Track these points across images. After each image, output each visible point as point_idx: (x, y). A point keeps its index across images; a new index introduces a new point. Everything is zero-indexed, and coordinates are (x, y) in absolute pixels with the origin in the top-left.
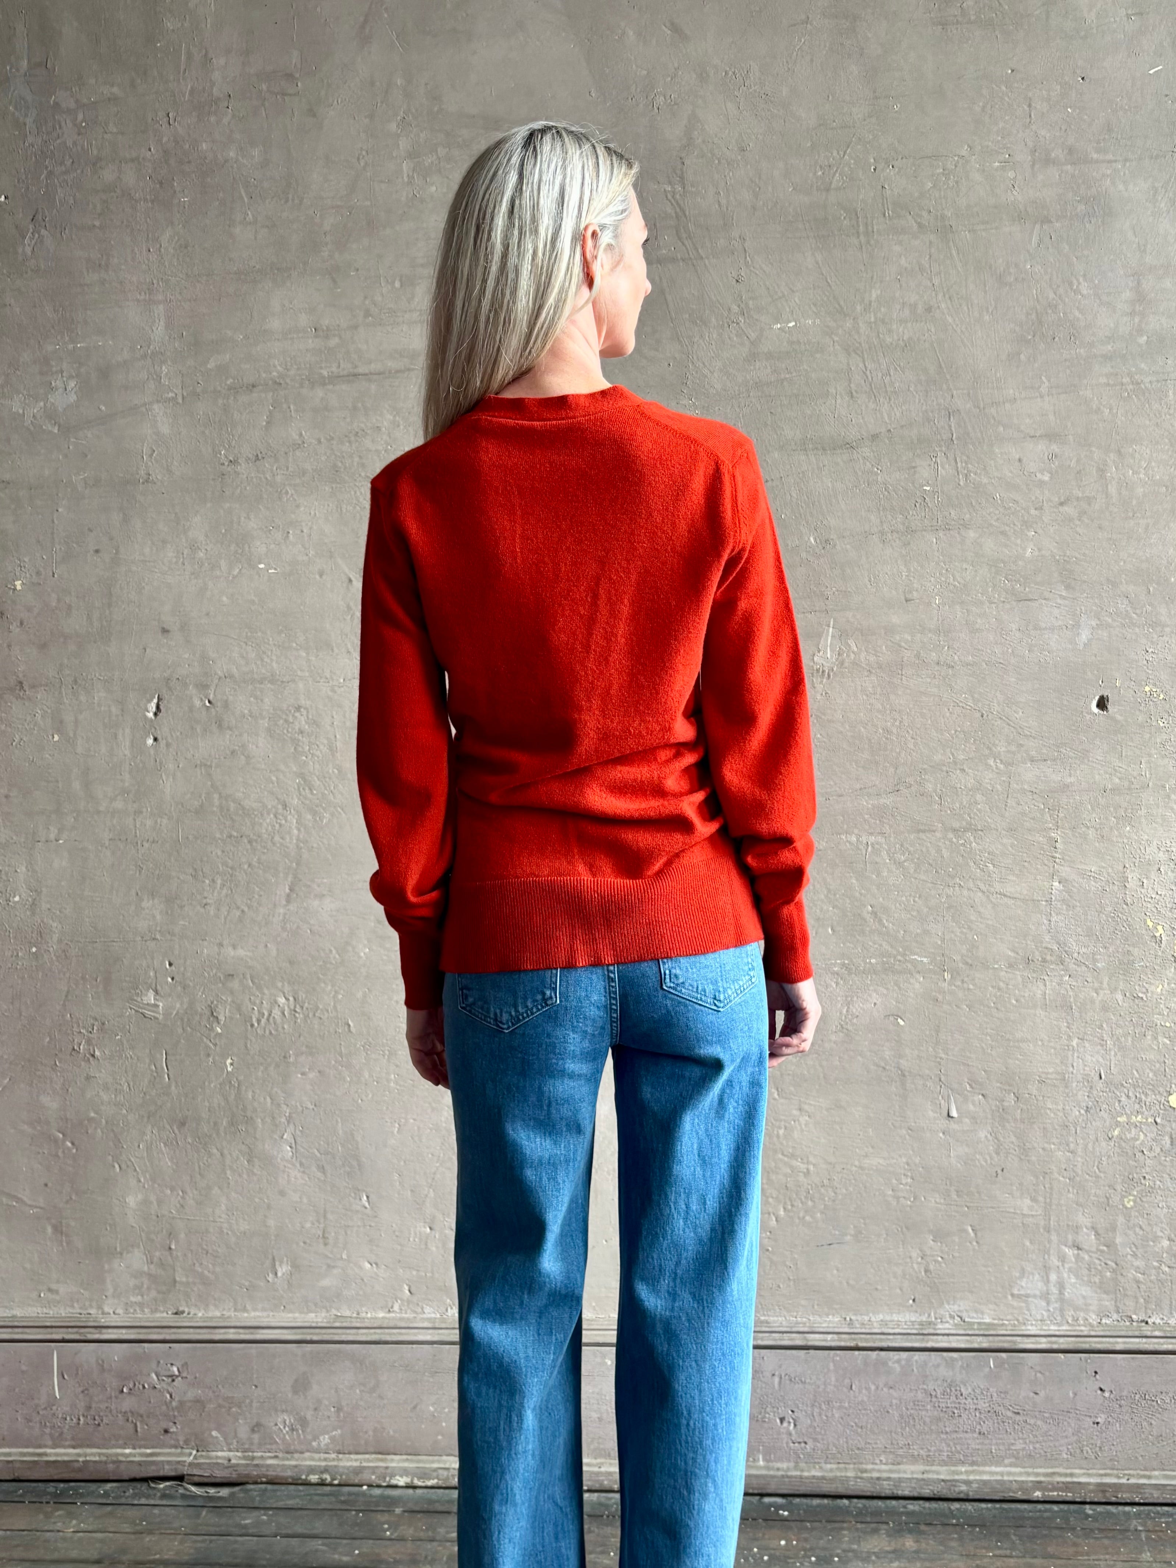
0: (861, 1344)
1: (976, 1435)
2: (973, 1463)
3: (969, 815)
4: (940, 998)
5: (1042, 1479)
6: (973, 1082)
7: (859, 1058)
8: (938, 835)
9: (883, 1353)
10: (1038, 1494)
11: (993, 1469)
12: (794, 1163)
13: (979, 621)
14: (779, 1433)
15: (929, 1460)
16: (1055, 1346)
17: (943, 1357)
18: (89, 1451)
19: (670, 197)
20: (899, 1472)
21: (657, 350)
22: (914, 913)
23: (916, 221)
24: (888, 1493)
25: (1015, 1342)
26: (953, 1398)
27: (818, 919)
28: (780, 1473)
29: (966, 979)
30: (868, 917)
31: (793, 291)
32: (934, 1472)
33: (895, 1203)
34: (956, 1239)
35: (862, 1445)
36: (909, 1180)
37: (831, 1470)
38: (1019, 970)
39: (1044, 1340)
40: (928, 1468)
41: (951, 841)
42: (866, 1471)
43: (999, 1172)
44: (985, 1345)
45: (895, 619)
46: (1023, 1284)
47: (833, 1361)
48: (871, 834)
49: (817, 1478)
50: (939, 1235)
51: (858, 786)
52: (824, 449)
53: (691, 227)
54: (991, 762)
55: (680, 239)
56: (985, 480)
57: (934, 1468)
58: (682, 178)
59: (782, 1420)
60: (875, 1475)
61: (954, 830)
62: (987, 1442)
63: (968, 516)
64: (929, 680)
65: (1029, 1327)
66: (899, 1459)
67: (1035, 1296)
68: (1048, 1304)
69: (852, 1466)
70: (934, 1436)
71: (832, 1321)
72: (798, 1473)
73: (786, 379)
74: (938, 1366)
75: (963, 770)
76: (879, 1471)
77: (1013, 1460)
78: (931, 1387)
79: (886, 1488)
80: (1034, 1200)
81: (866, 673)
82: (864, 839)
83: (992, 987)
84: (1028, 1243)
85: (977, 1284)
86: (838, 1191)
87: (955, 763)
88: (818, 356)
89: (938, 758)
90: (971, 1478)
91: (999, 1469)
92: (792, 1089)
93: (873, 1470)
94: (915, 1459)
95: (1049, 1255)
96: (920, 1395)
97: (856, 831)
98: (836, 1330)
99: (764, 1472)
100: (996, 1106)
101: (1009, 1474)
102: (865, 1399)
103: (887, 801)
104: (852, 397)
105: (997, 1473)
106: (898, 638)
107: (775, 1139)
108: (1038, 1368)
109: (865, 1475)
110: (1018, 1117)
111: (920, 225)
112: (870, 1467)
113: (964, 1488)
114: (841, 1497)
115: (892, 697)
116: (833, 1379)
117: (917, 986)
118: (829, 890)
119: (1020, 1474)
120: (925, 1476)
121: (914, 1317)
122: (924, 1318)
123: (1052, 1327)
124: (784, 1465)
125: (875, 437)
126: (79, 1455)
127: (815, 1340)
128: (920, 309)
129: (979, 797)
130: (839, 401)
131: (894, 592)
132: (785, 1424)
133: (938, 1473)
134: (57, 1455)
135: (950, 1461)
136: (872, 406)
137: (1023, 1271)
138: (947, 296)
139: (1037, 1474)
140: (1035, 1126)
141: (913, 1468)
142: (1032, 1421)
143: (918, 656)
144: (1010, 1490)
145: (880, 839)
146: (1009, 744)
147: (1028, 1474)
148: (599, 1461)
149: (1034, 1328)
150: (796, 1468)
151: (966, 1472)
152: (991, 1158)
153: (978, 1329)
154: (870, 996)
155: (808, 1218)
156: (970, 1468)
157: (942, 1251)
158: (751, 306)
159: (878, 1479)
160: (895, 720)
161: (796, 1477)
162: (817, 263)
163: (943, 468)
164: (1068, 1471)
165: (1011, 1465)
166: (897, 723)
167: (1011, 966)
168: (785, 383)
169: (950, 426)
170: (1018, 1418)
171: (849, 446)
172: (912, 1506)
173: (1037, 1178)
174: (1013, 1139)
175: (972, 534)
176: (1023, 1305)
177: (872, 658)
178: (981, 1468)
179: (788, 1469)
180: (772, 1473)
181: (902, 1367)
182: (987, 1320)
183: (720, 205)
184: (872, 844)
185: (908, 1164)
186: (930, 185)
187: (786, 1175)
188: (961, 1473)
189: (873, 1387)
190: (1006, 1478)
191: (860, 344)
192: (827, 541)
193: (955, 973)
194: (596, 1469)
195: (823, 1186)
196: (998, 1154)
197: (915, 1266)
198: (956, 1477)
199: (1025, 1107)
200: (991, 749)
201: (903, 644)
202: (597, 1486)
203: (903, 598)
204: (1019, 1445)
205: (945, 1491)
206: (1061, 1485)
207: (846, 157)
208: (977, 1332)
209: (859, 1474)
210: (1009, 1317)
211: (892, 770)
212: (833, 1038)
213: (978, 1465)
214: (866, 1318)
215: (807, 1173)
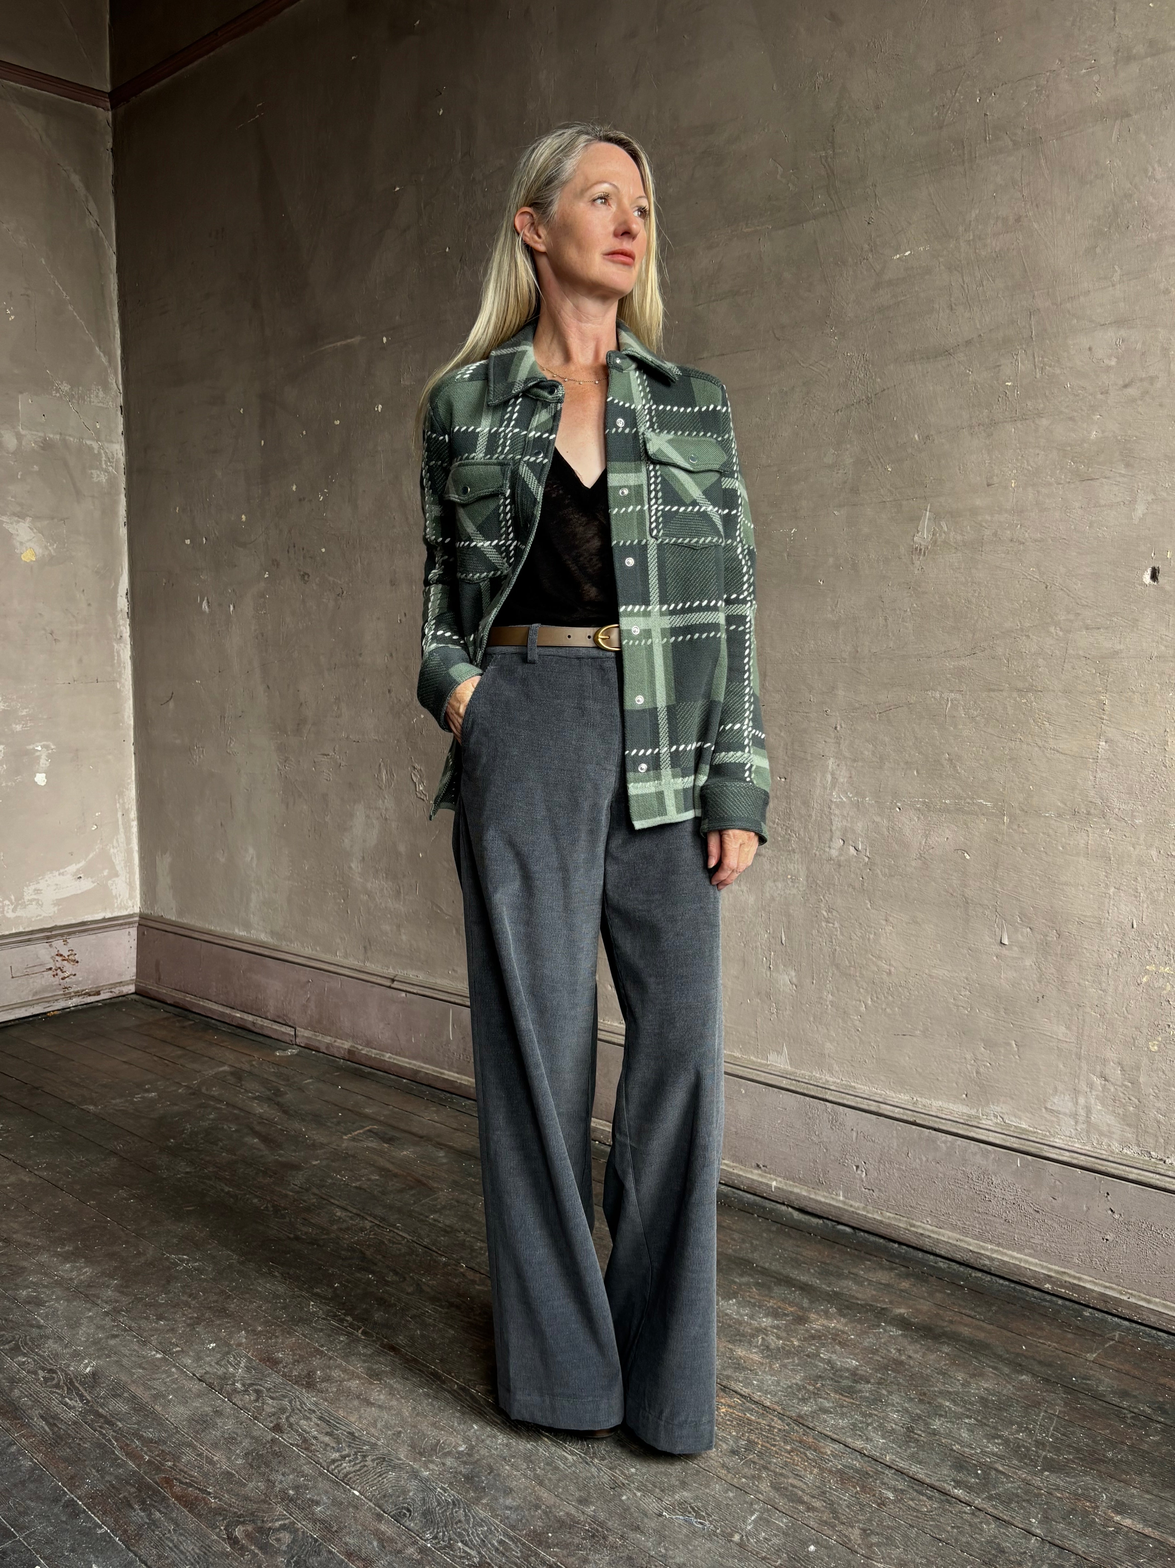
0: (918, 1121)
1: (1002, 1221)
2: (999, 1245)
3: (1031, 677)
4: (1000, 838)
5: (1053, 1274)
6: (1022, 915)
7: (933, 883)
8: (1005, 694)
9: (934, 1132)
10: (1048, 1286)
11: (1015, 1254)
12: (879, 963)
13: (1047, 501)
14: (854, 1178)
15: (964, 1231)
16: (1075, 1161)
17: (980, 1148)
18: (464, 1077)
19: (823, 161)
20: (939, 1234)
21: (810, 291)
22: (982, 762)
23: (1011, 140)
24: (928, 1248)
25: (1042, 1149)
26: (986, 1184)
27: (907, 763)
28: (852, 1209)
29: (1021, 824)
30: (945, 763)
31: (910, 224)
32: (965, 1242)
33: (955, 1011)
34: (1002, 1050)
35: (914, 1205)
36: (968, 993)
37: (889, 1218)
38: (1066, 819)
39: (1067, 1154)
40: (962, 1237)
41: (1015, 699)
42: (914, 1226)
43: (1040, 998)
44: (1015, 1146)
45: (978, 502)
46: (1055, 1101)
47: (896, 1130)
48: (952, 691)
49: (877, 1221)
50: (989, 1044)
51: (943, 650)
52: (928, 358)
53: (837, 184)
54: (1052, 629)
55: (829, 196)
56: (1058, 371)
57: (967, 1239)
58: (833, 143)
59: (857, 1167)
60: (920, 1231)
61: (1019, 690)
62: (1011, 1229)
63: (1042, 405)
64: (1003, 555)
65: (1057, 1140)
66: (941, 1224)
67: (1065, 1114)
68: (1076, 1123)
69: (905, 1219)
70: (968, 1213)
71: (902, 1098)
72: (864, 1213)
73: (901, 301)
74: (975, 1154)
75: (1028, 636)
76: (924, 1229)
77: (1032, 1252)
78: (968, 1170)
79: (927, 1244)
80: (1068, 1028)
81: (954, 551)
82: (945, 695)
83: (1044, 833)
84: (1061, 1066)
85: (1016, 1092)
86: (912, 992)
87: (1022, 630)
88: (927, 277)
89: (1008, 625)
90: (994, 1256)
91: (1019, 1256)
92: (881, 902)
93: (920, 1226)
94: (954, 1228)
95: (1079, 1079)
96: (960, 1175)
97: (939, 688)
98: (903, 1106)
99: (841, 1205)
100: (1040, 939)
101: (1026, 1262)
102: (918, 1167)
103: (965, 662)
104: (952, 309)
105: (1016, 1258)
106: (980, 519)
107: (867, 941)
108: (1057, 1176)
109: (913, 1229)
110: (1059, 952)
111: (1015, 143)
112: (919, 1224)
113: (987, 1262)
114: (894, 1241)
115: (973, 571)
116: (895, 1144)
117: (982, 826)
118: (916, 738)
119: (1036, 1265)
120: (958, 1243)
121: (965, 1110)
122: (973, 1112)
123: (1076, 1145)
124: (857, 1204)
125: (969, 343)
126: (458, 1078)
127: (886, 1109)
128: (1011, 221)
129: (1040, 661)
130: (941, 314)
131: (978, 478)
132: (859, 1172)
133: (969, 1244)
134: (449, 1075)
135: (980, 1237)
136: (967, 315)
137: (1056, 1090)
138: (1034, 204)
139: (1050, 1270)
140: (1072, 962)
141: (950, 1234)
142: (1050, 1222)
143: (995, 534)
144: (1025, 1276)
145: (959, 696)
146: (1069, 613)
147: (1043, 1267)
148: (735, 1164)
149: (1061, 1141)
150: (864, 1209)
151: (992, 1249)
152: (1034, 985)
153: (1014, 1132)
154: (944, 831)
155: (888, 1010)
156: (997, 1248)
157: (990, 1059)
158: (878, 243)
159: (922, 1234)
160: (975, 591)
161: (862, 1215)
162: (930, 195)
163: (1023, 363)
164: (1078, 1275)
165: (1030, 1255)
166: (976, 594)
167: (1059, 815)
168: (901, 305)
169: (1030, 325)
170: (1037, 1216)
171: (947, 353)
172: (942, 1264)
173: (1072, 1008)
174: (1053, 971)
175: (1044, 422)
176: (1055, 1119)
177: (959, 537)
178: (1005, 1251)
179: (858, 1208)
180: (846, 1207)
181: (948, 1148)
182: (1024, 1126)
183: (859, 160)
184: (952, 700)
185: (967, 979)
186: (1025, 103)
187: (873, 972)
188: (987, 1249)
189: (924, 1159)
190: (1022, 1264)
191: (960, 261)
192: (927, 437)
193: (1013, 818)
194: (731, 1170)
195: (901, 986)
196: (1040, 982)
197: (969, 1066)
198: (983, 1252)
199: (1065, 944)
200: (1052, 618)
201: (984, 524)
202: (730, 1183)
203: (985, 483)
204: (1037, 1240)
205: (972, 1260)
206: (1067, 1284)
207: (957, 94)
208: (1012, 1134)
209: (909, 1227)
210: (1043, 1128)
211: (971, 635)
212: (914, 864)
213: (1002, 1247)
214: (929, 1102)
215: (889, 973)
